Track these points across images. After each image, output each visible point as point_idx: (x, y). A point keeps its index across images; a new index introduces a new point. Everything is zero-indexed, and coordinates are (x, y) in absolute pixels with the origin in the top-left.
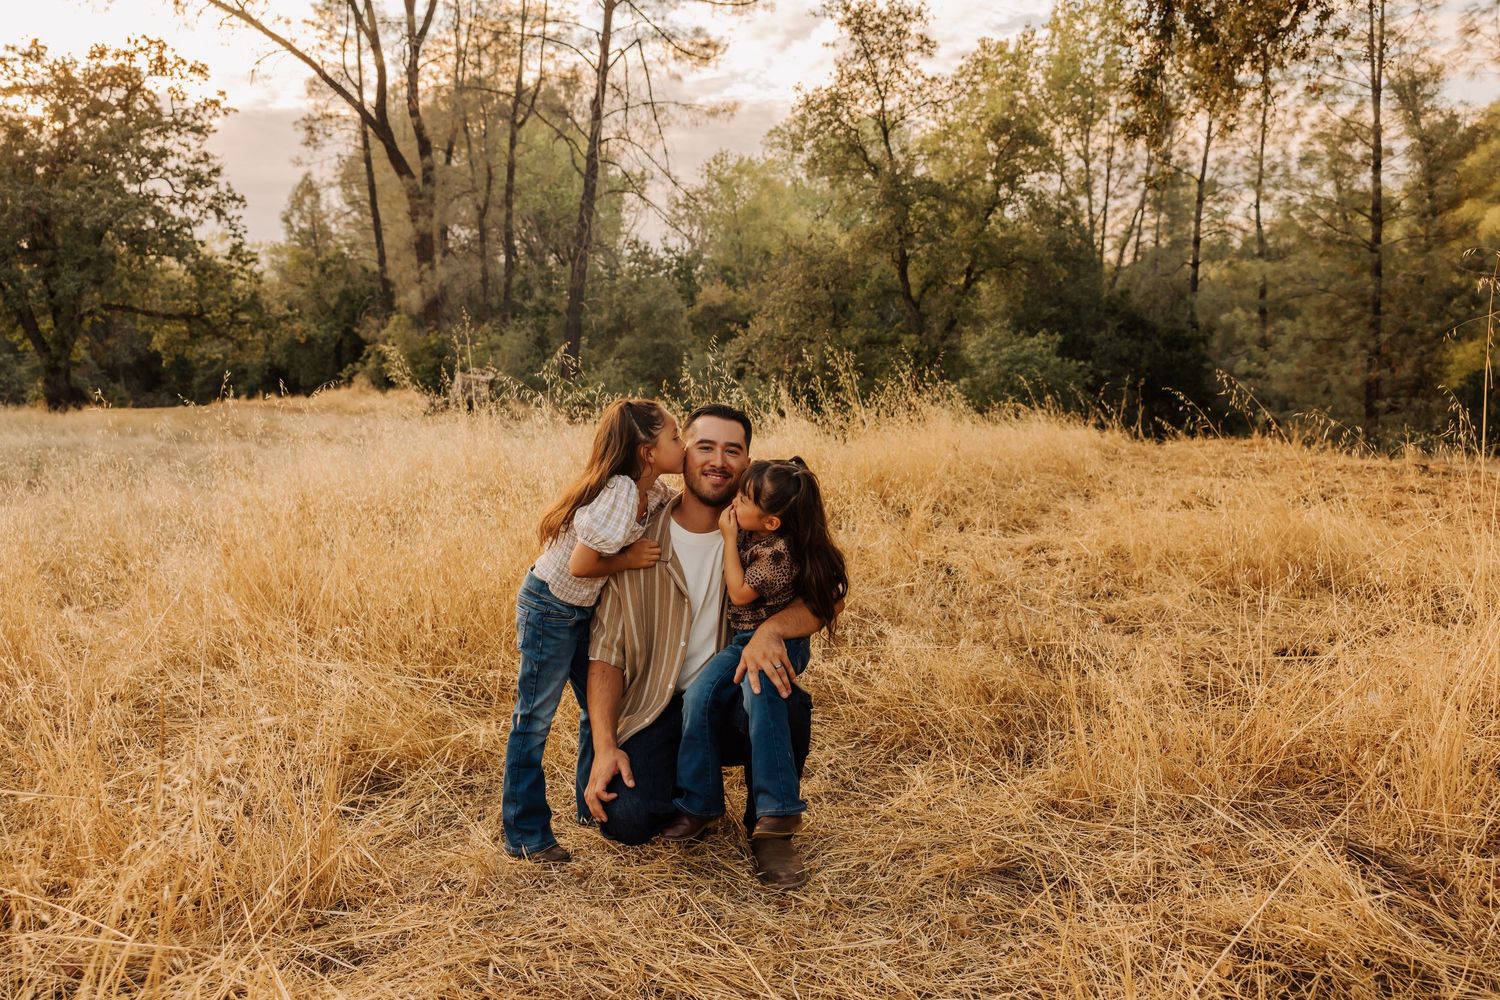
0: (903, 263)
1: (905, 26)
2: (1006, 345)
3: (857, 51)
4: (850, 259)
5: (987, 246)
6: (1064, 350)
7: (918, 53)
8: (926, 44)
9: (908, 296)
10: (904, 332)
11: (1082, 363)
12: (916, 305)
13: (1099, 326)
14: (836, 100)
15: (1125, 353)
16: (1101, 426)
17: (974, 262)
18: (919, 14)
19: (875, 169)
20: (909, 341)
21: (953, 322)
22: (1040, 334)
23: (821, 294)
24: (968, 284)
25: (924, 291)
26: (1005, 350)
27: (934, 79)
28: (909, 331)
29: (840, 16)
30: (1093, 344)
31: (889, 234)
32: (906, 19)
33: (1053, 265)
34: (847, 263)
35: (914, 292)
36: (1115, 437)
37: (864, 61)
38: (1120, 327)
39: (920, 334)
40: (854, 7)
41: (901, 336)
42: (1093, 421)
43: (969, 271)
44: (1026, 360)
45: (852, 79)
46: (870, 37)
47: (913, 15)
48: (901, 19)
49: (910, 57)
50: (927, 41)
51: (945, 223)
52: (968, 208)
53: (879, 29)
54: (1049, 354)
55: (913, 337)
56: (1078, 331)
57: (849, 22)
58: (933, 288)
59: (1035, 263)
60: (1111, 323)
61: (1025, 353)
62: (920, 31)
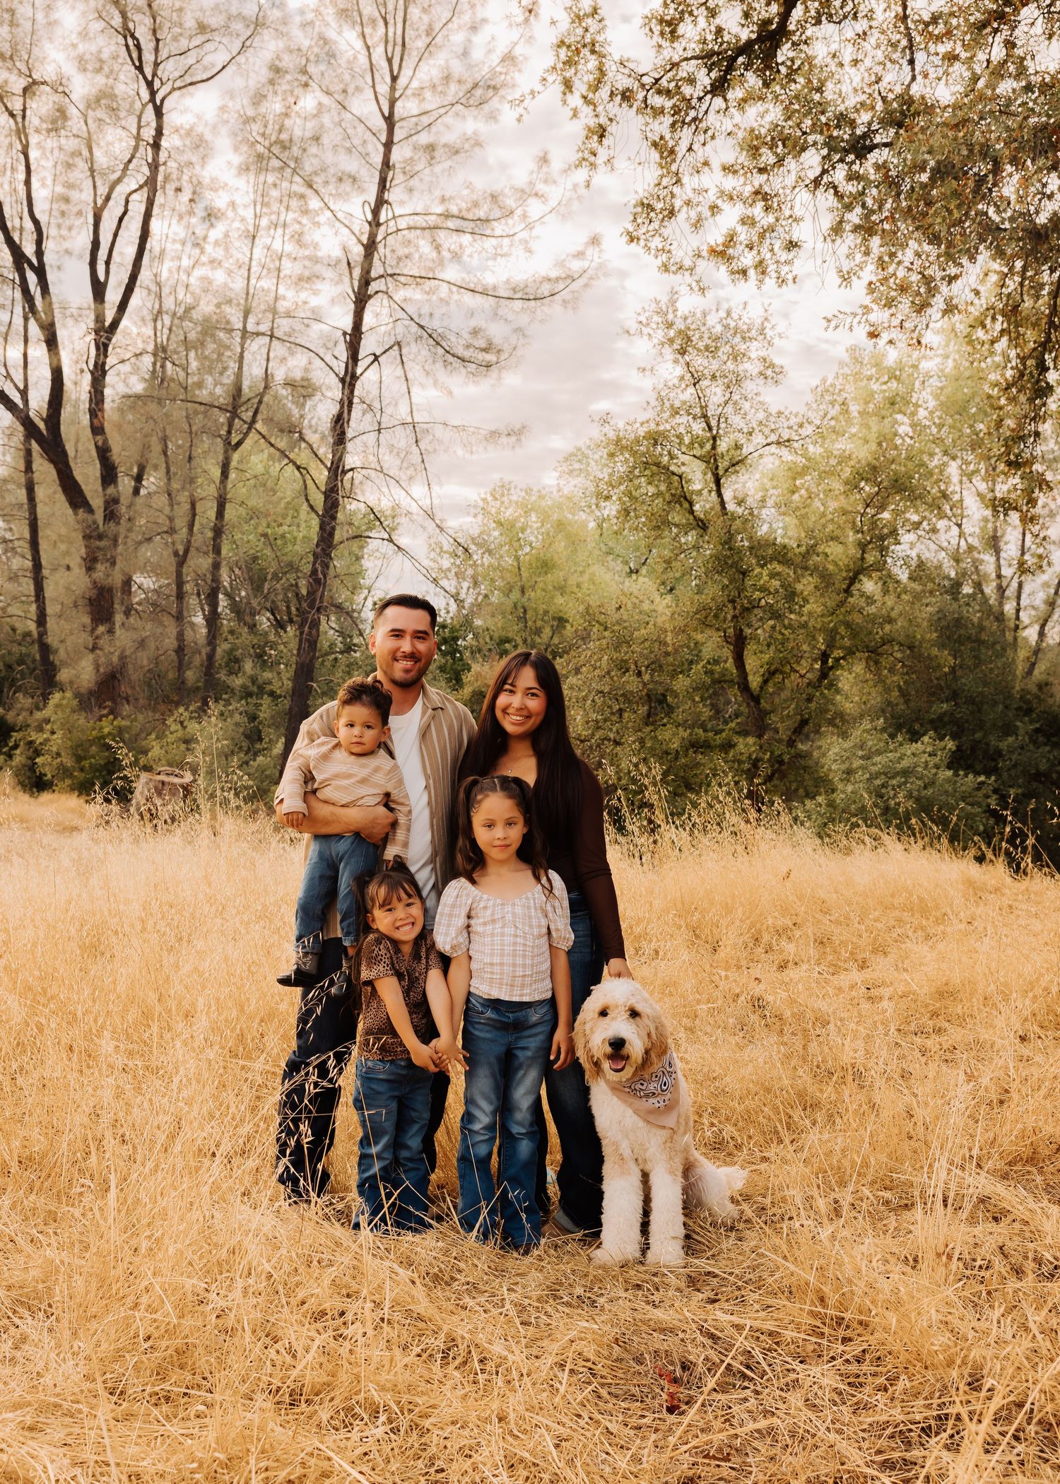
0: (739, 644)
1: (743, 347)
2: (879, 752)
3: (682, 378)
4: (669, 639)
5: (848, 625)
6: (958, 761)
7: (761, 381)
8: (771, 372)
9: (745, 687)
10: (739, 733)
11: (982, 778)
12: (756, 699)
13: (1008, 730)
14: (655, 438)
15: (1043, 766)
16: (980, 859)
17: (831, 645)
18: (762, 332)
19: (702, 525)
20: (747, 746)
21: (804, 722)
22: (926, 739)
23: (631, 683)
24: (824, 674)
25: (766, 682)
26: (877, 759)
27: (780, 413)
28: (744, 733)
29: (660, 335)
30: (999, 753)
31: (720, 609)
32: (743, 338)
33: (935, 651)
34: (666, 644)
35: (755, 681)
36: (998, 871)
37: (691, 390)
38: (1037, 731)
39: (760, 736)
40: (680, 325)
41: (735, 739)
42: (973, 852)
43: (824, 656)
44: (906, 773)
45: (675, 412)
46: (699, 362)
47: (753, 333)
48: (738, 339)
49: (749, 387)
50: (772, 365)
51: (791, 595)
52: (822, 576)
53: (711, 351)
54: (937, 766)
55: (751, 740)
56: (978, 735)
57: (671, 341)
58: (779, 677)
59: (911, 646)
60: (1024, 727)
61: (905, 763)
62: (763, 353)
